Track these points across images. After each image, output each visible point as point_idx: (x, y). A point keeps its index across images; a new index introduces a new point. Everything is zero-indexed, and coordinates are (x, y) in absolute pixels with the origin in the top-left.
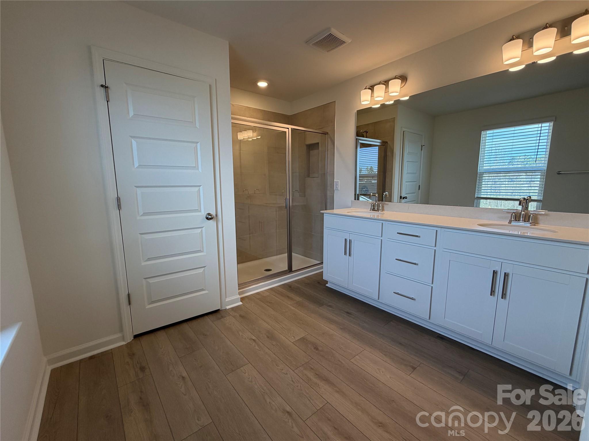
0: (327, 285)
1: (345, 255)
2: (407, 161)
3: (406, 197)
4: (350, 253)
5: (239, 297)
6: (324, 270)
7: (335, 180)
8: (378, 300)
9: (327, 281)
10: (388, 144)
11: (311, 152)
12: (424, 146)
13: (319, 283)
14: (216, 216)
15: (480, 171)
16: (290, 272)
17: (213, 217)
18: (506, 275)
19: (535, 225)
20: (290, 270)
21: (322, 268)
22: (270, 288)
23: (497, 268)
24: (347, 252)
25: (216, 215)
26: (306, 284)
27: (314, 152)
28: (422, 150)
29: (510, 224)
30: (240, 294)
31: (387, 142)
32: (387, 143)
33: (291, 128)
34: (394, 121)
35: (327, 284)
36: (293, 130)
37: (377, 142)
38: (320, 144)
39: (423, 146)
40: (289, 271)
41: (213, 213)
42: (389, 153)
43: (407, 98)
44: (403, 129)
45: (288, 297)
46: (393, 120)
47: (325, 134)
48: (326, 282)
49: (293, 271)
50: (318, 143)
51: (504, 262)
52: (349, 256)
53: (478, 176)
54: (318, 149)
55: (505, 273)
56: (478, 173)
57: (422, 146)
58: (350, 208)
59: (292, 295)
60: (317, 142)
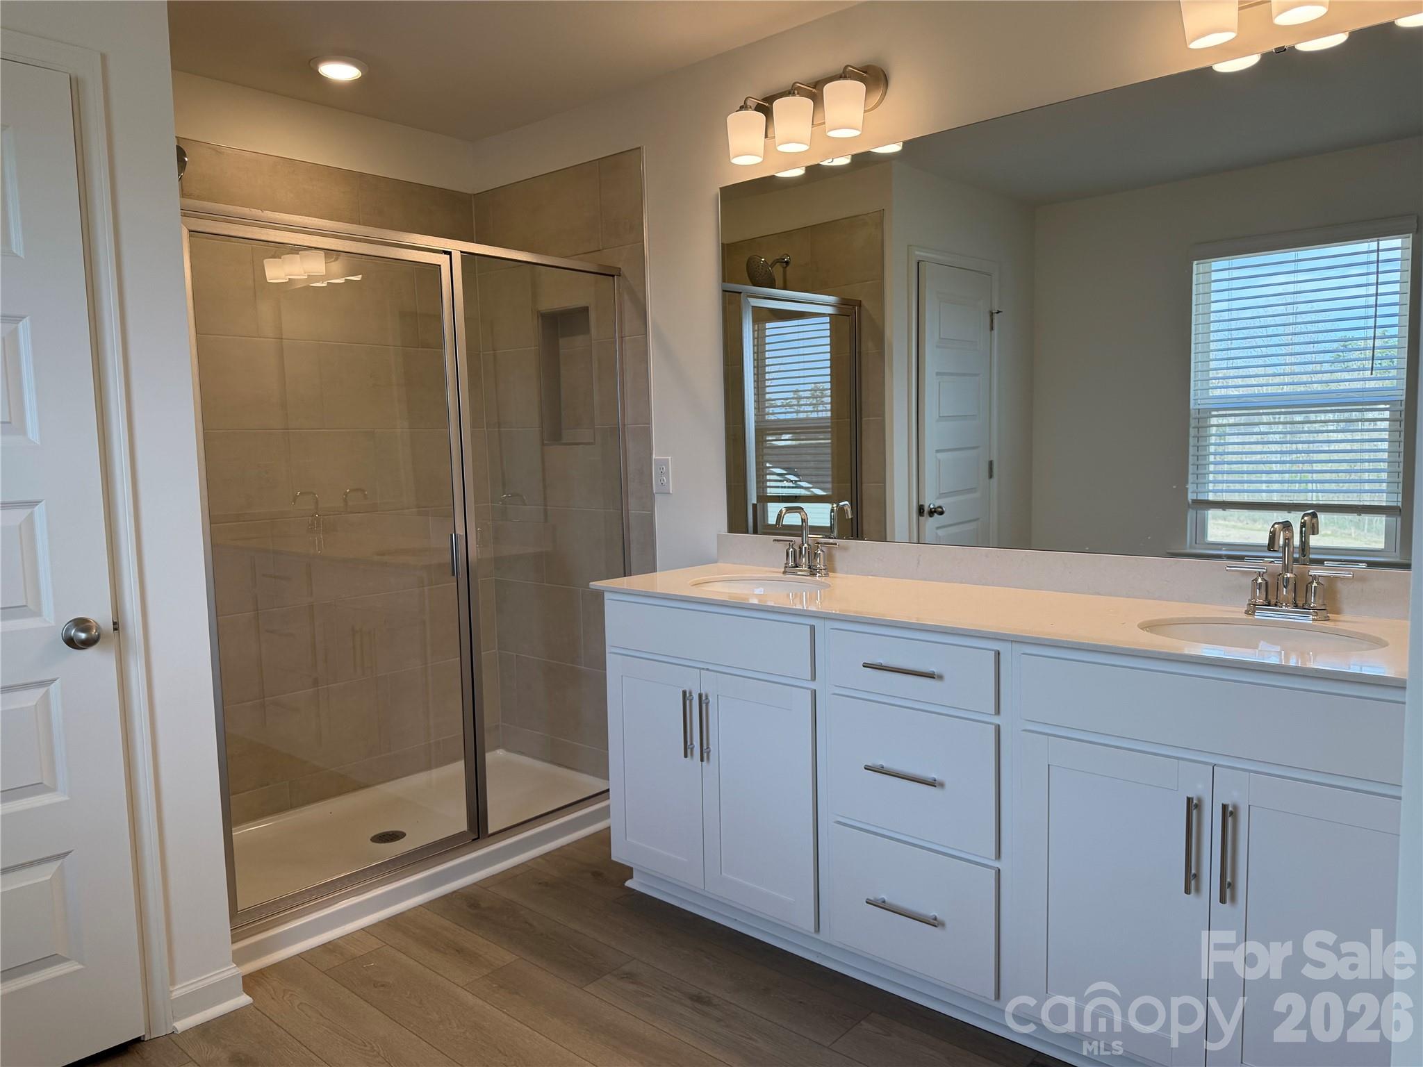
0: (629, 884)
1: (686, 756)
2: (938, 374)
3: (940, 507)
4: (705, 747)
5: (234, 971)
6: (614, 822)
7: (654, 456)
8: (815, 936)
9: (631, 869)
10: (862, 308)
11: (562, 342)
12: (998, 312)
13: (597, 875)
14: (115, 629)
15: (1198, 407)
16: (480, 841)
17: (99, 636)
18: (1229, 813)
19: (1327, 619)
20: (478, 829)
21: (605, 812)
22: (388, 919)
23: (1199, 789)
24: (694, 743)
25: (115, 623)
26: (546, 884)
27: (571, 345)
28: (992, 329)
29: (1251, 617)
30: (239, 958)
31: (860, 304)
32: (860, 306)
33: (461, 252)
34: (880, 224)
35: (631, 877)
36: (467, 257)
37: (824, 304)
38: (593, 315)
39: (996, 316)
40: (476, 837)
41: (101, 616)
42: (868, 346)
43: (895, 148)
44: (917, 253)
45: (460, 951)
46: (879, 219)
47: (609, 273)
48: (627, 872)
49: (490, 832)
50: (585, 310)
51: (1221, 763)
52: (702, 760)
53: (1193, 423)
54: (586, 330)
55: (1224, 807)
56: (1192, 412)
57: (992, 314)
58: (716, 562)
59: (473, 940)
60: (581, 303)
